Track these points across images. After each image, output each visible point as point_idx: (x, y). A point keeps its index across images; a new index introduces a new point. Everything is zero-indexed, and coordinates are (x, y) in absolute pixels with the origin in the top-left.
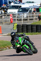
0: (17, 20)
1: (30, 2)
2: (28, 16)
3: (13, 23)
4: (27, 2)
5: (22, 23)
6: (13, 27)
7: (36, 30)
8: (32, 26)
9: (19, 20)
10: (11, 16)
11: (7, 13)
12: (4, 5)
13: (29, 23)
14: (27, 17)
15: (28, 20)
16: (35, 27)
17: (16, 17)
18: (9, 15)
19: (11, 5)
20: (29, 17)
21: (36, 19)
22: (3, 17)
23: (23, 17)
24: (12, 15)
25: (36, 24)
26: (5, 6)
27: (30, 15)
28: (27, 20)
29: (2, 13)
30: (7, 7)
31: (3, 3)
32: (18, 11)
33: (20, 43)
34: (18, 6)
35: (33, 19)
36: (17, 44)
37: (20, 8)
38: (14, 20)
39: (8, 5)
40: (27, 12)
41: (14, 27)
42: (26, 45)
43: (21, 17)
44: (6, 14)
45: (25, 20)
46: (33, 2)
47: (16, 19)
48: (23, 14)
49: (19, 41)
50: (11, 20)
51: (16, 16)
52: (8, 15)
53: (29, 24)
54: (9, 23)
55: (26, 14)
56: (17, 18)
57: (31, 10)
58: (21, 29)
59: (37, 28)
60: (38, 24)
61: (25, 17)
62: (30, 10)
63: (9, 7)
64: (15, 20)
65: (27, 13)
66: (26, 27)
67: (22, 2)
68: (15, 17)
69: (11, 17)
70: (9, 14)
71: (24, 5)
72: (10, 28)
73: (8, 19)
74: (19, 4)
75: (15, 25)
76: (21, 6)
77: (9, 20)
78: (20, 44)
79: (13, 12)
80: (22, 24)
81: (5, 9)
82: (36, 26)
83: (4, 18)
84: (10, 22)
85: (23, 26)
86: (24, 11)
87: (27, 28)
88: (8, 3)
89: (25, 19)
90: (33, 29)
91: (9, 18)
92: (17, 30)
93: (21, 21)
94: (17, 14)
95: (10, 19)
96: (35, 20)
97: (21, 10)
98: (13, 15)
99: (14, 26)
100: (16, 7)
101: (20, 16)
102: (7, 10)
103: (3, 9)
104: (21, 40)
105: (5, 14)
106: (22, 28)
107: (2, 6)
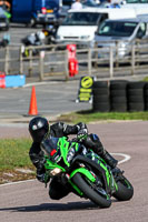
0: (93, 64)
1: (139, 1)
2: (134, 51)
3: (77, 76)
5: (109, 76)
6: (80, 92)
8: (146, 86)
9: (100, 66)
10: (71, 51)
11: (58, 40)
12: (44, 11)
14: (130, 54)
15: (134, 67)
17: (90, 55)
18: (64, 48)
19: (70, 11)
20: (136, 53)
22: (43, 54)
23: (116, 53)
24: (73, 48)
26: (49, 16)
27: (140, 46)
28: (128, 64)
29: (38, 40)
30: (58, 16)
31: (43, 4)
32: (97, 34)
34: (95, 15)
36: (51, 165)
37: (102, 20)
38: (80, 64)
39: (60, 11)
40: (129, 35)
41: (82, 90)
42: (86, 168)
43: (108, 53)
44: (54, 43)
45: (122, 65)
47: (90, 61)
48: (113, 45)
49: (59, 153)
50: (72, 64)
51: (91, 51)
52: (59, 49)
54: (63, 78)
55: (124, 45)
56: (93, 57)
57: (143, 28)
58: (106, 96)
61: (123, 53)
62: (140, 30)
63: (64, 17)
64: (86, 65)
65: (130, 39)
66: (124, 91)
68: (86, 53)
69: (70, 56)
70: (63, 42)
71: (117, 9)
72: (67, 93)
73: (60, 63)
74: (98, 5)
75: (84, 84)
76: (106, 15)
77: (63, 65)
79: (80, 35)
80: (111, 82)
81: (51, 27)
83: (46, 59)
84: (67, 71)
85: (114, 86)
86: (118, 33)
87: (128, 95)
88: (61, 5)
89: (122, 61)
91: (63, 59)
92: (91, 102)
93: (106, 69)
94: (93, 45)
95: (67, 62)
97: (106, 29)
98: (78, 46)
99: (81, 87)
100: (88, 20)
101: (103, 49)
102: (57, 27)
103: (44, 24)
104: (66, 147)
105: (49, 42)
107: (40, 15)
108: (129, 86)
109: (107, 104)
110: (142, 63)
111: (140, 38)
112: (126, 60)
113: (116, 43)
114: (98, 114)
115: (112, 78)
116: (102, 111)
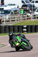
1: (12, 5)
4: (9, 5)
8: (14, 27)
13: (11, 24)
14: (9, 18)
15: (10, 22)
20: (11, 18)
23: (6, 18)
25: (18, 25)
27: (12, 16)
28: (9, 21)
32: (1, 13)
33: (19, 41)
35: (15, 21)
37: (2, 10)
43: (4, 18)
46: (14, 5)
55: (8, 16)
60: (19, 25)
61: (8, 18)
62: (12, 12)
67: (4, 5)
71: (6, 7)
74: (1, 6)
82: (17, 27)
86: (6, 13)
87: (9, 29)
96: (17, 21)
97: (3, 12)
106: (5, 29)
109: (4, 31)
110: (12, 21)
111: (12, 14)
112: (8, 20)
113: (6, 16)
115: (5, 25)
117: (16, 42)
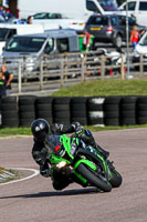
1: (47, 16)
2: (42, 66)
5: (17, 92)
7: (69, 115)
8: (55, 101)
13: (44, 91)
14: (38, 69)
15: (42, 82)
16: (67, 107)
20: (44, 68)
21: (69, 77)
23: (24, 69)
25: (71, 95)
27: (48, 61)
28: (37, 80)
33: (66, 153)
35: (58, 78)
37: (10, 36)
43: (17, 69)
45: (29, 80)
46: (57, 16)
49: (63, 148)
53: (46, 95)
55: (32, 61)
57: (51, 44)
59: (71, 109)
60: (77, 95)
61: (31, 69)
62: (48, 45)
65: (38, 54)
66: (32, 106)
67: (17, 17)
74: (6, 21)
76: (14, 31)
78: (66, 157)
80: (20, 97)
82: (68, 101)
86: (25, 48)
87: (37, 110)
89: (30, 77)
90: (59, 114)
93: (15, 84)
96: (66, 80)
97: (14, 45)
104: (68, 143)
106: (20, 111)
108: (38, 101)
109: (16, 119)
110: (50, 79)
111: (48, 53)
112: (34, 75)
113: (25, 58)
114: (7, 129)
115: (20, 94)
116: (11, 126)
117: (58, 155)
